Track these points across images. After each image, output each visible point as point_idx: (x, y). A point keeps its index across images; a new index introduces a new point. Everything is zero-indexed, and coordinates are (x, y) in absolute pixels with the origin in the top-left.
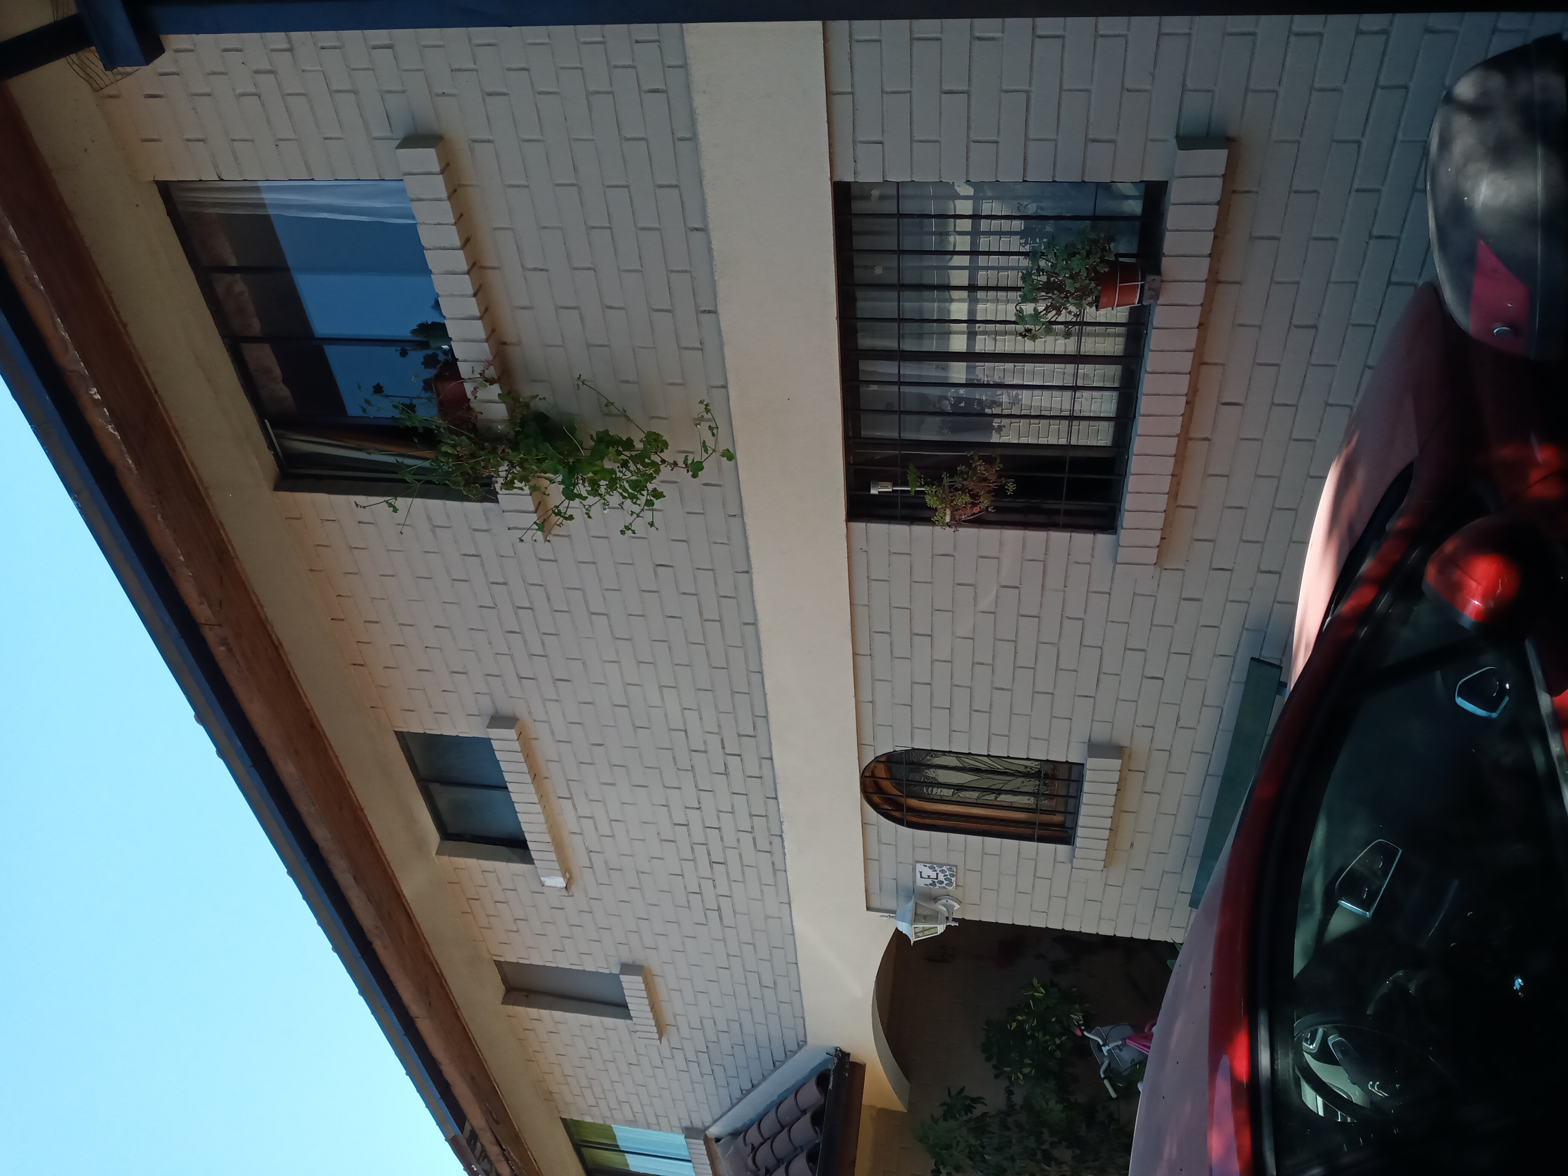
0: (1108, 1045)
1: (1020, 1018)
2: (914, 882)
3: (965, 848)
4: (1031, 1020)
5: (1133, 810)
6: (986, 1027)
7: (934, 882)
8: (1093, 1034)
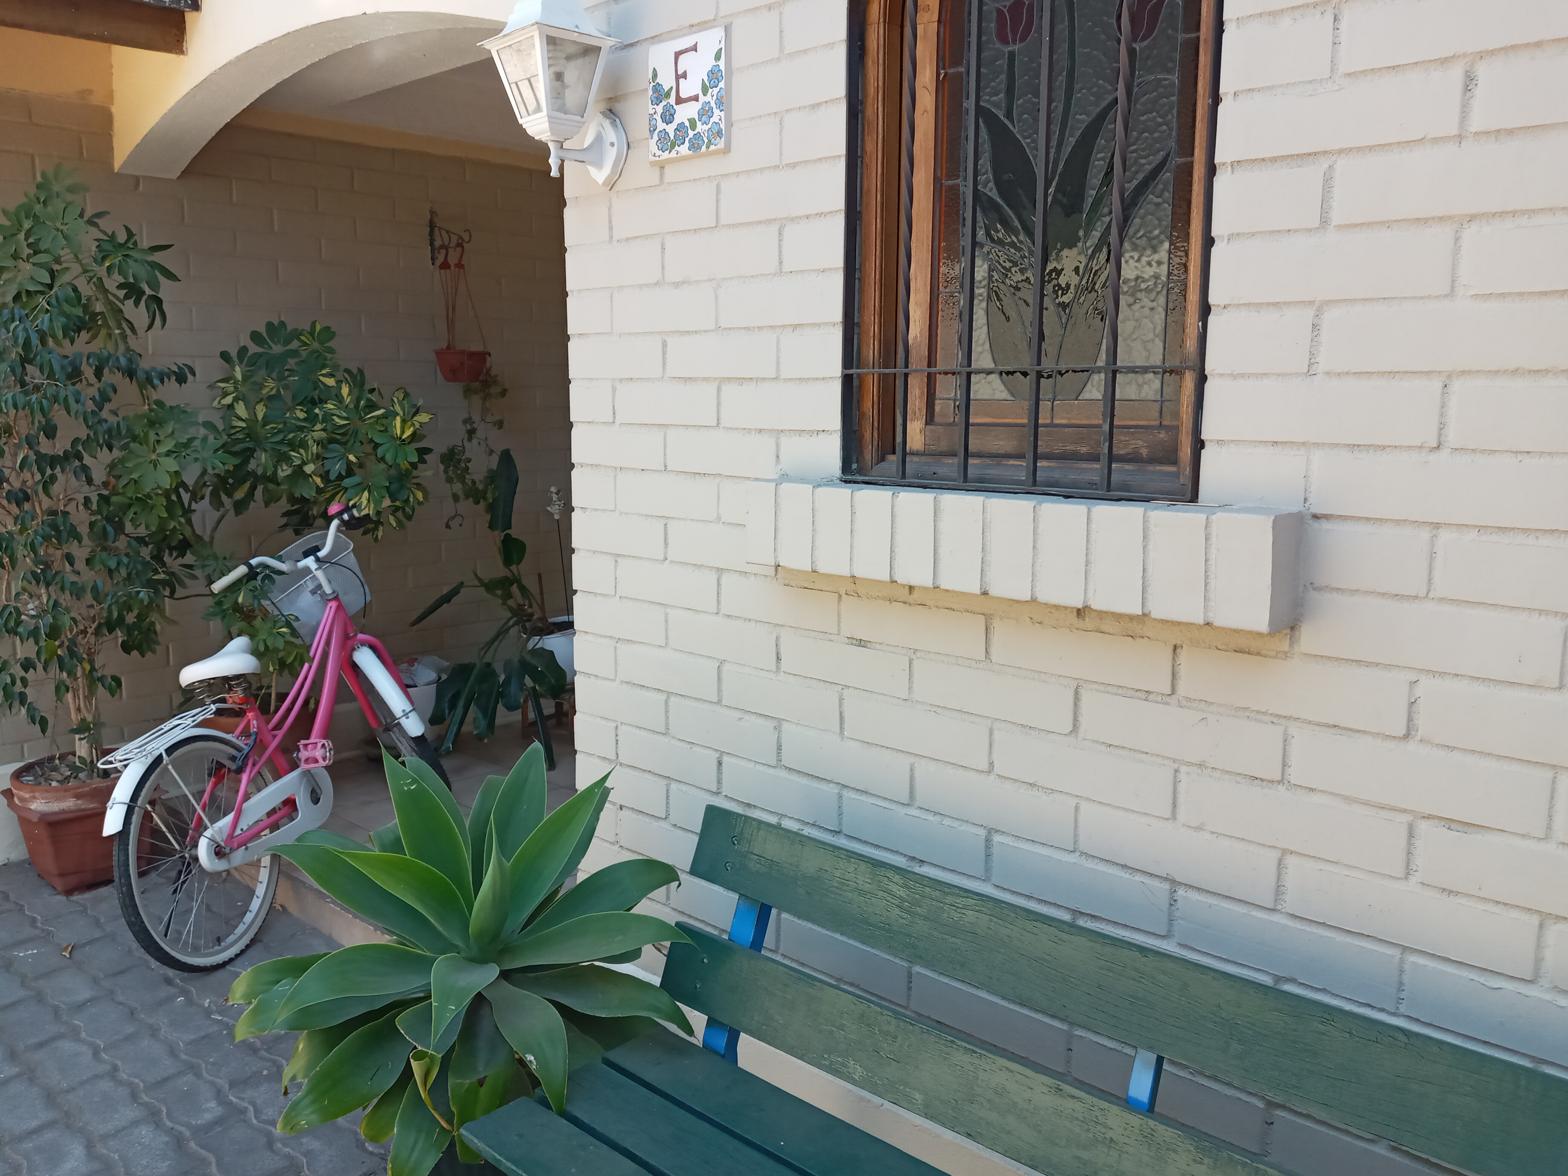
0: (319, 568)
1: (345, 390)
2: (656, 39)
3: (794, 165)
4: (345, 414)
5: (993, 650)
6: (318, 327)
7: (668, 95)
8: (336, 537)
